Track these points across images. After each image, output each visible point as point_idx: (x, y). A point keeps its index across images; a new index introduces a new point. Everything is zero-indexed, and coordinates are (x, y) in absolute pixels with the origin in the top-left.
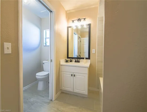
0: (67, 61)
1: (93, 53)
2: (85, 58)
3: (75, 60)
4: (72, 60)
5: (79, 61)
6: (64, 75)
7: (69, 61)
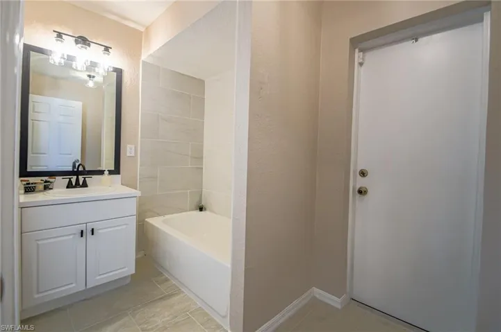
0: (29, 189)
1: (128, 155)
2: (106, 172)
3: (70, 182)
4: (51, 180)
5: (85, 181)
6: (39, 243)
7: (41, 187)
